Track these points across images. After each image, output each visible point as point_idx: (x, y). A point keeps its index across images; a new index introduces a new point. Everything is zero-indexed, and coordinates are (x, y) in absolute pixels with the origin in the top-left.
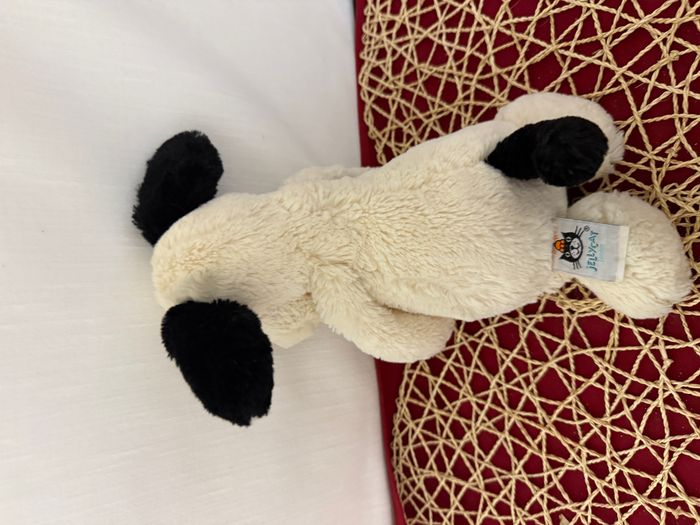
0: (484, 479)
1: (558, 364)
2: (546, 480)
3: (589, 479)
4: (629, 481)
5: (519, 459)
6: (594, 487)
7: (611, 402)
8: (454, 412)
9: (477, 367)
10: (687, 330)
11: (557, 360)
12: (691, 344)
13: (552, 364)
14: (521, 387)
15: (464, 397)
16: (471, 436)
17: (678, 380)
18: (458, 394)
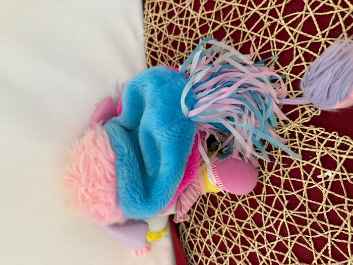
0: (216, 257)
1: (243, 202)
2: (242, 257)
3: (259, 256)
4: (275, 256)
5: (230, 247)
6: (261, 260)
7: (265, 220)
8: (202, 226)
9: (209, 204)
10: (292, 187)
11: (242, 201)
12: (295, 193)
13: (240, 202)
14: (228, 214)
15: (205, 218)
16: (209, 237)
17: (291, 210)
18: (202, 217)
